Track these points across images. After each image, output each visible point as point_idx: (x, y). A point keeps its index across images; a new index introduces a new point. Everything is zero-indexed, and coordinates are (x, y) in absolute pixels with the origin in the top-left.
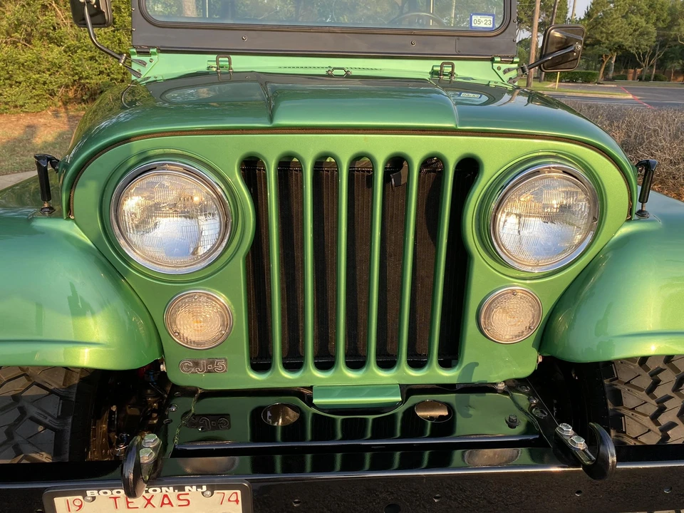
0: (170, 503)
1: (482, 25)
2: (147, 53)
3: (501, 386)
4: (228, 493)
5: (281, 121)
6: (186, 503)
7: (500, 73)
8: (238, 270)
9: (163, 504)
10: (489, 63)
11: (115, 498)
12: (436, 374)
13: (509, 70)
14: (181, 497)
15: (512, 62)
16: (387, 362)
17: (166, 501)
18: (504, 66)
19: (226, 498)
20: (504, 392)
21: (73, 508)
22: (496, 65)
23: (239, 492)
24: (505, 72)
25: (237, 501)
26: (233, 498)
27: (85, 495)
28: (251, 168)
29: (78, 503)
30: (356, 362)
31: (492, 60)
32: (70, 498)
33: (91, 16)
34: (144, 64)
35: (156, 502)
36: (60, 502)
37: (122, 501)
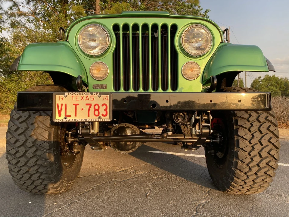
0: (88, 99)
4: (105, 96)
6: (93, 99)
9: (86, 99)
11: (73, 96)
14: (92, 97)
17: (87, 98)
19: (105, 98)
21: (61, 99)
23: (108, 96)
25: (108, 99)
26: (107, 98)
27: (64, 94)
29: (62, 97)
32: (60, 96)
35: (84, 98)
36: (57, 96)
37: (74, 98)
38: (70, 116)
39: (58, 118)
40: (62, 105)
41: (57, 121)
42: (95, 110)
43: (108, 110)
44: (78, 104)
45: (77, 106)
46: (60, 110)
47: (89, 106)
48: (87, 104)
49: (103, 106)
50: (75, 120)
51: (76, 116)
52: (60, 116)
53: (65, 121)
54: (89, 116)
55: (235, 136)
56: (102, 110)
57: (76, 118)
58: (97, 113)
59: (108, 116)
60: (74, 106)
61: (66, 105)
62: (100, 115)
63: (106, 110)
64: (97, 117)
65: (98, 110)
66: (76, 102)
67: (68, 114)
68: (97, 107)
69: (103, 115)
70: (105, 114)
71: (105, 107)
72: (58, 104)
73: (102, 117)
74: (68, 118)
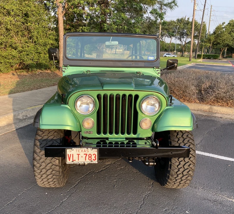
1: (151, 59)
2: (67, 67)
3: (145, 138)
4: (95, 150)
5: (104, 89)
7: (156, 71)
8: (95, 115)
10: (153, 69)
12: (132, 136)
13: (158, 70)
14: (87, 150)
15: (159, 68)
16: (123, 133)
17: (85, 151)
18: (157, 69)
20: (146, 140)
21: (70, 152)
22: (155, 69)
23: (97, 150)
24: (157, 71)
27: (72, 149)
28: (99, 96)
30: (117, 133)
31: (154, 68)
32: (70, 150)
33: (54, 58)
34: (66, 69)
35: (83, 151)
36: (68, 150)
37: (78, 151)
38: (75, 160)
39: (68, 162)
40: (71, 155)
41: (68, 163)
42: (89, 157)
43: (97, 157)
44: (80, 154)
45: (79, 155)
46: (69, 157)
47: (85, 155)
48: (84, 154)
49: (93, 155)
50: (78, 162)
51: (78, 160)
52: (69, 160)
53: (72, 163)
54: (86, 160)
55: (170, 162)
56: (93, 157)
57: (78, 161)
58: (90, 158)
59: (96, 161)
60: (78, 155)
61: (73, 155)
62: (92, 160)
63: (95, 157)
64: (90, 161)
65: (91, 157)
66: (79, 153)
67: (74, 159)
68: (90, 156)
69: (93, 160)
70: (94, 159)
71: (94, 155)
72: (68, 155)
73: (93, 161)
74: (74, 161)
